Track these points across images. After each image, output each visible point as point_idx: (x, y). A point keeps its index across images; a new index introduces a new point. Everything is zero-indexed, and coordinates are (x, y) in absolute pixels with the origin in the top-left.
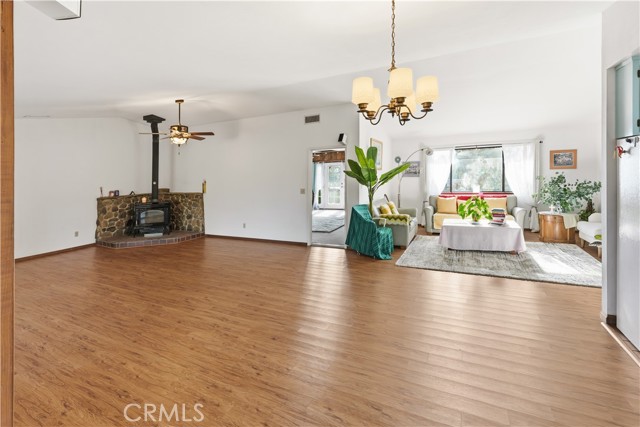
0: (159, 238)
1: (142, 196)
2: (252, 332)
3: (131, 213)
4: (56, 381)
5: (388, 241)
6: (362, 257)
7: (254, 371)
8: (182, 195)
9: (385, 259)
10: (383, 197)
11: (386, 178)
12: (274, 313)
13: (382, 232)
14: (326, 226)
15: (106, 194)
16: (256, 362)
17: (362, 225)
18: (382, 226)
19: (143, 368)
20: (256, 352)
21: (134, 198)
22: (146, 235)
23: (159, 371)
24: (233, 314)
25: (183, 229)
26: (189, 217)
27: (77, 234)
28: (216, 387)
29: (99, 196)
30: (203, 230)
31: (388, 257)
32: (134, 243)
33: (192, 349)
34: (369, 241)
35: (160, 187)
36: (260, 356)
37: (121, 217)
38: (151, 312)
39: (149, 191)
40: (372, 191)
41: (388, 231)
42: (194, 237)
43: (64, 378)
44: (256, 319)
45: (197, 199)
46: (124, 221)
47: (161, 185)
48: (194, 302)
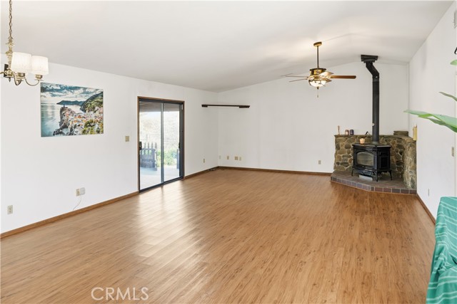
15: (343, 132)
27: (320, 162)
29: (337, 134)
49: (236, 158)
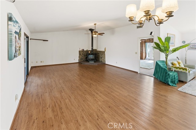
0: (92, 63)
1: (89, 51)
2: (103, 101)
3: (87, 55)
4: (51, 98)
5: (175, 78)
6: (161, 83)
7: (97, 117)
8: (99, 51)
9: (172, 86)
10: (176, 58)
11: (174, 50)
12: (114, 96)
13: (171, 74)
14: (149, 66)
15: (81, 50)
16: (99, 114)
17: (161, 69)
18: (172, 71)
19: (69, 102)
20: (101, 110)
21: (87, 51)
22: (90, 62)
23: (72, 105)
24: (101, 93)
25: (100, 61)
26: (101, 58)
27: (74, 59)
28: (83, 118)
29: (79, 50)
30: (105, 62)
31: (174, 85)
32: (87, 64)
33: (84, 101)
34: (164, 77)
35: (93, 49)
36: (102, 112)
37: (84, 56)
38: (80, 85)
39: (91, 50)
40: (167, 56)
41: (175, 74)
42: (102, 64)
43: (53, 98)
44: (107, 97)
45: (103, 53)
46: (85, 57)
47: (94, 48)
48: (92, 85)
49: (41, 62)
